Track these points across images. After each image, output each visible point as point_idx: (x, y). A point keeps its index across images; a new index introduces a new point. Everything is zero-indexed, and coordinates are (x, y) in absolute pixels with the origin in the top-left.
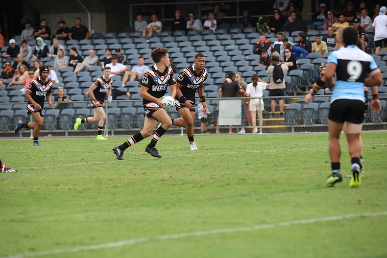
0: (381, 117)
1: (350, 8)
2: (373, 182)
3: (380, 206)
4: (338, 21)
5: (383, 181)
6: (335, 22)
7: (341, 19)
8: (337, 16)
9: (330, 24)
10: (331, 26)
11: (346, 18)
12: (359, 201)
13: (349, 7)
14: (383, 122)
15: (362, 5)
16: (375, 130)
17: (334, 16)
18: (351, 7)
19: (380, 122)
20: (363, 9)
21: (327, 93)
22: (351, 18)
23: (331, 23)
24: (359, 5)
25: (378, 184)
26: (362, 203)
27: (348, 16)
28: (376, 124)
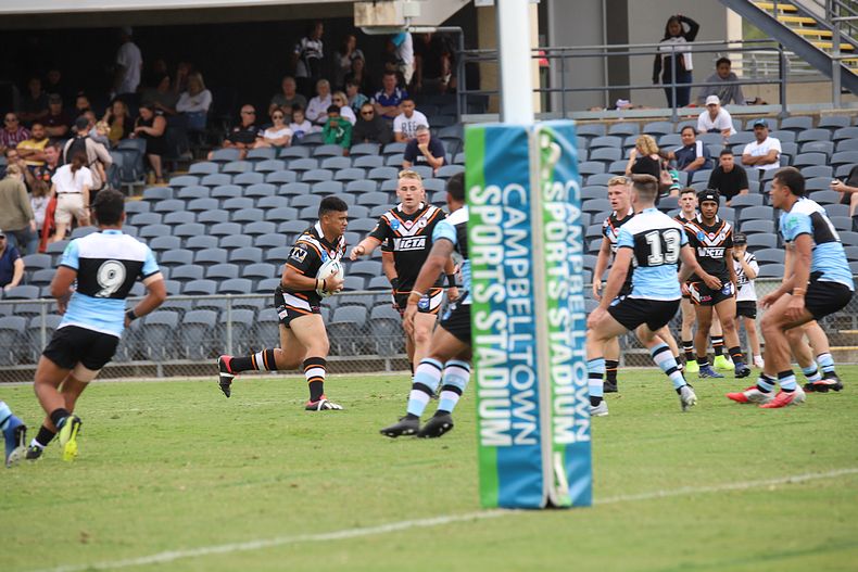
0: (129, 349)
1: (55, 108)
2: (113, 493)
3: (130, 545)
4: (31, 137)
5: (135, 489)
6: (22, 138)
7: (35, 133)
8: (26, 125)
9: (11, 143)
10: (14, 147)
11: (48, 129)
12: (84, 535)
13: (53, 106)
14: (134, 359)
15: (82, 103)
16: (115, 377)
17: (20, 124)
18: (59, 106)
19: (125, 361)
20: (84, 110)
21: (8, 296)
22: (59, 131)
23: (15, 140)
24: (75, 102)
25: (124, 496)
26: (91, 540)
27: (52, 125)
28: (118, 365)
